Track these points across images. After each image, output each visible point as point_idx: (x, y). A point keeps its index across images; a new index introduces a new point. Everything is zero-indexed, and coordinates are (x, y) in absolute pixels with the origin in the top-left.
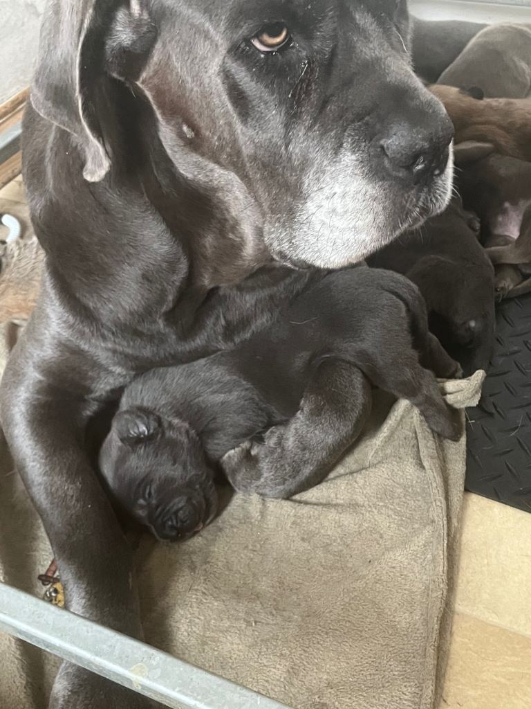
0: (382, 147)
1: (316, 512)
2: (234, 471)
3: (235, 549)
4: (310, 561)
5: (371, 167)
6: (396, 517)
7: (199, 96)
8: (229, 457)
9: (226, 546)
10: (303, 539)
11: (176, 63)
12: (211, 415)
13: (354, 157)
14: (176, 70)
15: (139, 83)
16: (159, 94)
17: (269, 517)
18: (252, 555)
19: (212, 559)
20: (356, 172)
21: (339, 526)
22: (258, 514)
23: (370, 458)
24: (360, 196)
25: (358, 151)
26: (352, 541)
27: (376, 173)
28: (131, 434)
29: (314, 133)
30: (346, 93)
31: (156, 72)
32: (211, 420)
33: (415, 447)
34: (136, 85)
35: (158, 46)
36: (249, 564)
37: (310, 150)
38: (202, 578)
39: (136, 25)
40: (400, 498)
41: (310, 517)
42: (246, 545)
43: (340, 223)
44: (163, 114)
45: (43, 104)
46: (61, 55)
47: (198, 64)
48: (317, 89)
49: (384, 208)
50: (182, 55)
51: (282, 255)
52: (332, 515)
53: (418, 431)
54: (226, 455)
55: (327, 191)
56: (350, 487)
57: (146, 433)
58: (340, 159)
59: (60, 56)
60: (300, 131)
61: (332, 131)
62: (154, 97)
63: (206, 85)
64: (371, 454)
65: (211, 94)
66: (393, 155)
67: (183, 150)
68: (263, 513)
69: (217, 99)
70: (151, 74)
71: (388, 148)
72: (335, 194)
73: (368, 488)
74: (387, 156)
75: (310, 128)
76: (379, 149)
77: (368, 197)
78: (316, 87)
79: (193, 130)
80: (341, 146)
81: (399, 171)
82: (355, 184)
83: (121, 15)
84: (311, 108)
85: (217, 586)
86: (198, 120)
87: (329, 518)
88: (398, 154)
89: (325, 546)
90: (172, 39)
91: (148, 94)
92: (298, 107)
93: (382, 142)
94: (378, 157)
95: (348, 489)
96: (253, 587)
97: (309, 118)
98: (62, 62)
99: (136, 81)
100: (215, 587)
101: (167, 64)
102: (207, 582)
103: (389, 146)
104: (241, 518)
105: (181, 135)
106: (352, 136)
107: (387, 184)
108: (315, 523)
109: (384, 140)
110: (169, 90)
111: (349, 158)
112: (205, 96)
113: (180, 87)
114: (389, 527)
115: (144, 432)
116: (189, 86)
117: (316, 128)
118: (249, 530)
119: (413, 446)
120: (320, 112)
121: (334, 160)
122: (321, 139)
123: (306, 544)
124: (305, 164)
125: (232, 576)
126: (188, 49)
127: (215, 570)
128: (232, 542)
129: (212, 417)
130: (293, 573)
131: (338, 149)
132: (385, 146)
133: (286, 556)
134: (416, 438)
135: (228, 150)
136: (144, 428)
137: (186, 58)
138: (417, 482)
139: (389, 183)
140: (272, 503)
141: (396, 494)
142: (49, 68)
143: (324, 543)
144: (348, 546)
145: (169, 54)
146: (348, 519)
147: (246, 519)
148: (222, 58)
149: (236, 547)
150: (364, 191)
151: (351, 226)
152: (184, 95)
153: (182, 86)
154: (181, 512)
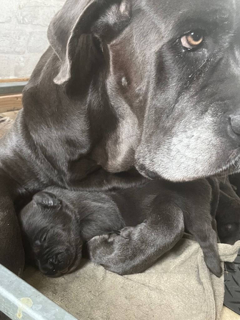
0: (230, 119)
1: (137, 285)
2: (96, 248)
3: (84, 290)
4: (128, 311)
5: (219, 127)
6: (183, 304)
7: (140, 62)
8: (95, 240)
9: (79, 286)
10: (126, 298)
11: (135, 40)
12: (92, 211)
13: (211, 119)
14: (133, 45)
15: (109, 46)
16: (117, 55)
17: (106, 281)
18: (92, 298)
19: (68, 290)
20: (210, 127)
21: (149, 297)
22: (102, 277)
23: (172, 269)
24: (206, 141)
25: (216, 116)
26: (155, 308)
27: (220, 132)
28: (43, 202)
29: (194, 100)
30: (219, 85)
31: (121, 43)
32: (90, 214)
33: (197, 272)
34: (107, 46)
35: (127, 29)
36: (90, 301)
37: (187, 108)
38: (60, 298)
39: (120, 16)
40: (186, 295)
41: (132, 287)
42: (90, 290)
43: (189, 154)
44: (115, 68)
45: (52, 36)
46: (73, 14)
47: (147, 44)
48: (204, 77)
49: (218, 153)
50: (140, 37)
51: (143, 167)
52: (146, 290)
53: (199, 265)
54: (94, 238)
55: (189, 133)
56: (158, 279)
57: (52, 205)
58: (204, 117)
59: (71, 15)
60: (186, 97)
61: (204, 101)
62: (113, 56)
63: (147, 57)
64: (173, 267)
65: (147, 63)
66: (234, 125)
67: (117, 91)
68: (104, 278)
69: (150, 66)
70: (118, 42)
71: (233, 120)
72: (193, 136)
73: (168, 283)
74: (230, 124)
75: (192, 97)
76: (227, 119)
77: (211, 143)
78: (204, 76)
79: (127, 81)
80: (206, 111)
81: (233, 135)
82: (207, 134)
83: (114, 8)
84: (197, 86)
85: (67, 306)
86: (133, 75)
87: (144, 291)
88: (237, 125)
89: (138, 306)
90: (138, 27)
91: (111, 53)
92: (190, 84)
93: (230, 116)
94: (225, 123)
95: (157, 280)
96: (90, 314)
97: (194, 91)
98: (71, 18)
99: (108, 44)
100: (66, 307)
101: (129, 39)
102: (62, 301)
103: (234, 119)
104: (91, 275)
105: (119, 83)
106: (215, 107)
107: (224, 140)
108: (134, 291)
109: (232, 115)
110: (124, 55)
111: (208, 119)
112: (144, 63)
113: (131, 54)
114: (178, 307)
115: (51, 204)
116: (137, 55)
117: (195, 97)
118: (94, 283)
119: (196, 271)
120: (201, 90)
121: (200, 117)
122: (196, 104)
123: (127, 301)
124: (182, 115)
125: (78, 305)
126: (144, 35)
127: (69, 297)
128: (83, 285)
129: (91, 213)
130: (116, 314)
131: (204, 112)
132: (232, 118)
133: (114, 303)
134: (198, 268)
135: (141, 98)
136: (52, 202)
137: (142, 39)
138: (196, 290)
139: (225, 139)
140: (110, 275)
141: (183, 292)
142: (63, 18)
143: (138, 304)
144: (152, 310)
145: (133, 35)
146: (154, 295)
147: (94, 277)
148: (162, 44)
149: (84, 289)
150: (210, 139)
151: (194, 157)
152: (131, 59)
153: (132, 54)
154: (60, 255)
